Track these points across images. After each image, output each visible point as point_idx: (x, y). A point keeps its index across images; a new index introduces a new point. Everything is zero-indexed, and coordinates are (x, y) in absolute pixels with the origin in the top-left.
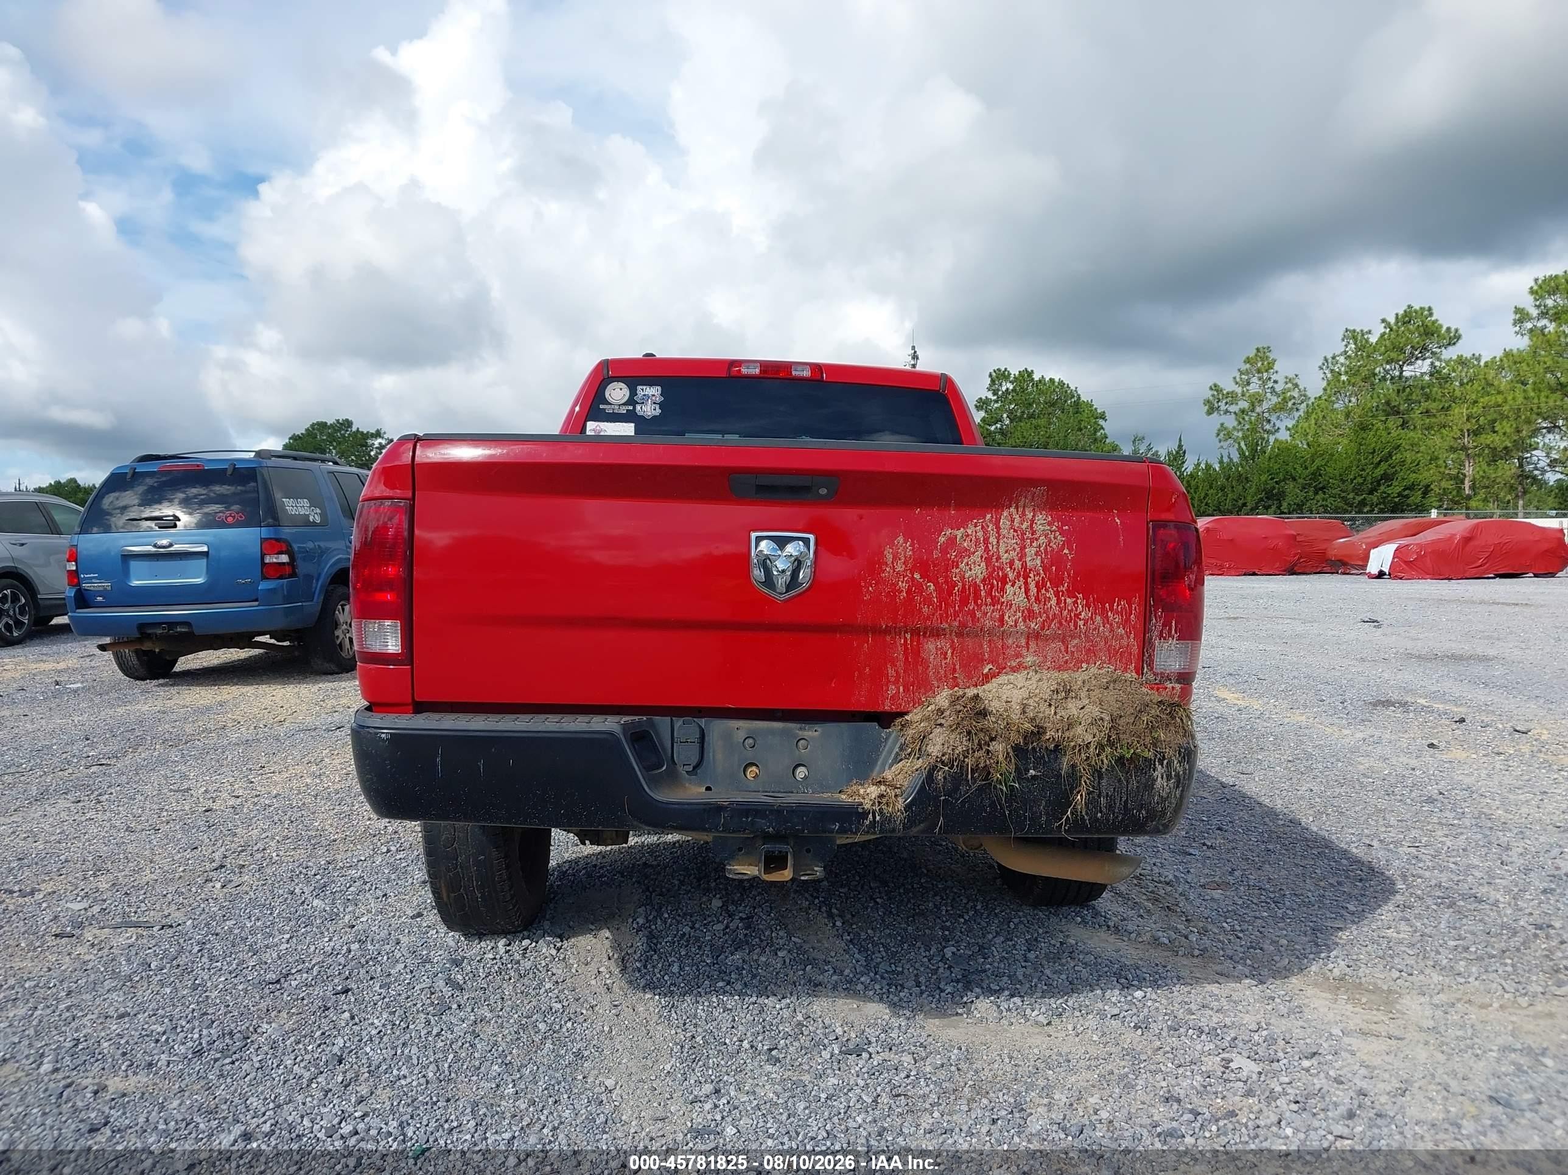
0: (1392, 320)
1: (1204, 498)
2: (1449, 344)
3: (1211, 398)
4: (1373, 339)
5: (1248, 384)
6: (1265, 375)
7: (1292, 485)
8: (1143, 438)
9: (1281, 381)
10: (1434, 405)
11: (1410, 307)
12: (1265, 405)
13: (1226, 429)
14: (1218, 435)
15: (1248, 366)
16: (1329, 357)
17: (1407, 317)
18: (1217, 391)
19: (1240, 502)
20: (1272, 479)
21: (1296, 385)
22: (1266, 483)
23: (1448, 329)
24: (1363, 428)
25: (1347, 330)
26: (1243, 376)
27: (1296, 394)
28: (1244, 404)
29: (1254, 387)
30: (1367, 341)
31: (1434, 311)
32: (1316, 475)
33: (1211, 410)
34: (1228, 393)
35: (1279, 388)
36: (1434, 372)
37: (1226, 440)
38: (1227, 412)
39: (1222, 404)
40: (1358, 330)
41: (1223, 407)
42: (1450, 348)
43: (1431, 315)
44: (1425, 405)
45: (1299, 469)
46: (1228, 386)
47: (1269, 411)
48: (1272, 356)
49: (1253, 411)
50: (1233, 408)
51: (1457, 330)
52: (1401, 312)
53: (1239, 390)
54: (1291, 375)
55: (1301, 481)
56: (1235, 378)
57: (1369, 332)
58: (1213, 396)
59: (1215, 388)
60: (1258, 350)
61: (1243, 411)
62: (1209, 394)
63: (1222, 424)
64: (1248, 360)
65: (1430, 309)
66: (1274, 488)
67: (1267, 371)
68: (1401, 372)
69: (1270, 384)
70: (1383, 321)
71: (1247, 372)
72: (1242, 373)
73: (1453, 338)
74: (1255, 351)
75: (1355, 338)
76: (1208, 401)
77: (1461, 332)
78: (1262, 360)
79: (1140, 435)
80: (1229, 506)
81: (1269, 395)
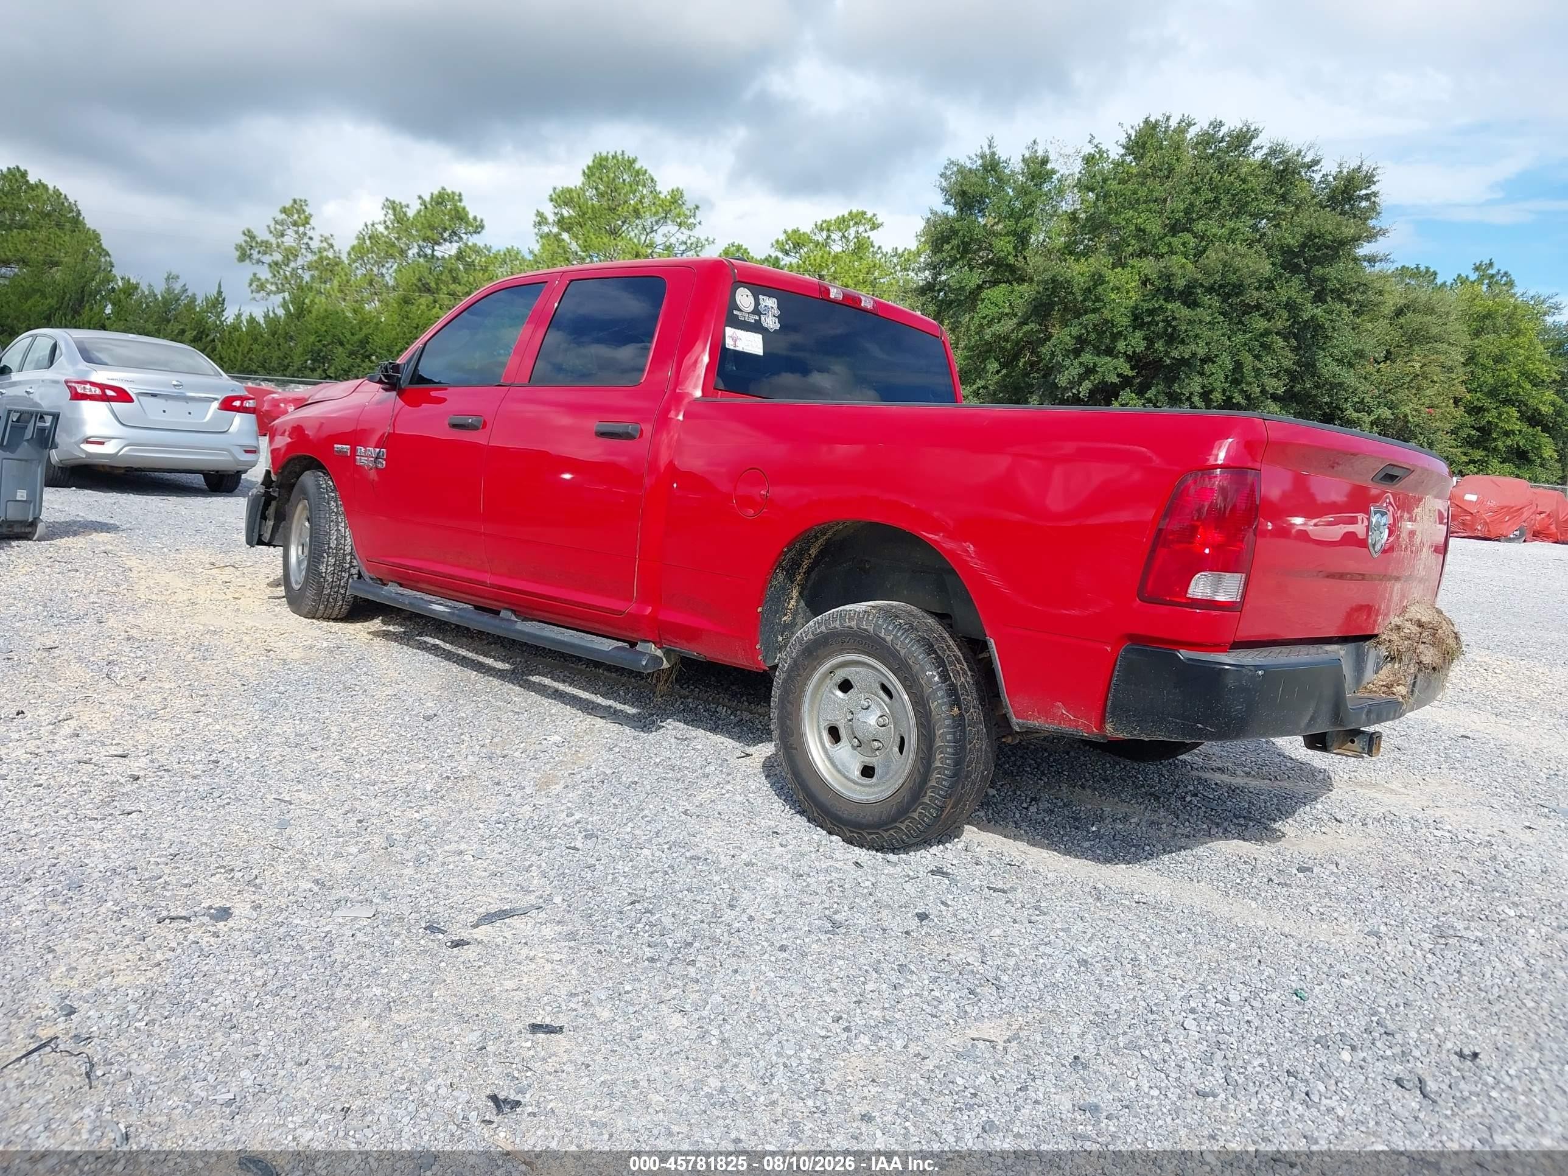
0: (427, 198)
1: (248, 353)
2: (475, 232)
3: (244, 244)
4: (411, 213)
5: (283, 235)
6: (301, 229)
7: (340, 349)
8: (178, 277)
9: (317, 238)
10: (459, 288)
11: (443, 189)
12: (300, 261)
13: (259, 279)
14: (251, 285)
15: (284, 216)
16: (369, 223)
17: (441, 199)
18: (250, 237)
19: (286, 361)
20: (320, 341)
21: (332, 246)
22: (313, 344)
23: (475, 218)
24: (406, 301)
25: (387, 200)
26: (278, 227)
27: (331, 255)
28: (278, 257)
29: (289, 240)
30: (405, 214)
31: (463, 197)
32: (364, 342)
33: (244, 256)
34: (262, 242)
35: (314, 245)
36: (460, 256)
37: (258, 292)
38: (259, 261)
39: (254, 253)
40: (397, 202)
41: (255, 256)
42: (475, 236)
43: (460, 200)
44: (453, 287)
45: (348, 335)
46: (263, 235)
47: (303, 268)
48: (308, 210)
49: (287, 265)
50: (267, 259)
51: (482, 221)
52: (436, 192)
53: (273, 240)
54: (327, 235)
55: (348, 346)
56: (268, 227)
57: (407, 206)
58: (246, 242)
59: (249, 234)
60: (295, 201)
61: (276, 264)
62: (241, 239)
63: (255, 274)
64: (284, 211)
65: (460, 195)
66: (321, 351)
67: (304, 225)
68: (433, 250)
69: (306, 240)
70: (420, 197)
71: (282, 223)
72: (276, 222)
73: (479, 228)
74: (291, 202)
75: (394, 209)
76: (241, 246)
77: (485, 223)
78: (298, 212)
79: (174, 273)
80: (275, 364)
81: (303, 251)
